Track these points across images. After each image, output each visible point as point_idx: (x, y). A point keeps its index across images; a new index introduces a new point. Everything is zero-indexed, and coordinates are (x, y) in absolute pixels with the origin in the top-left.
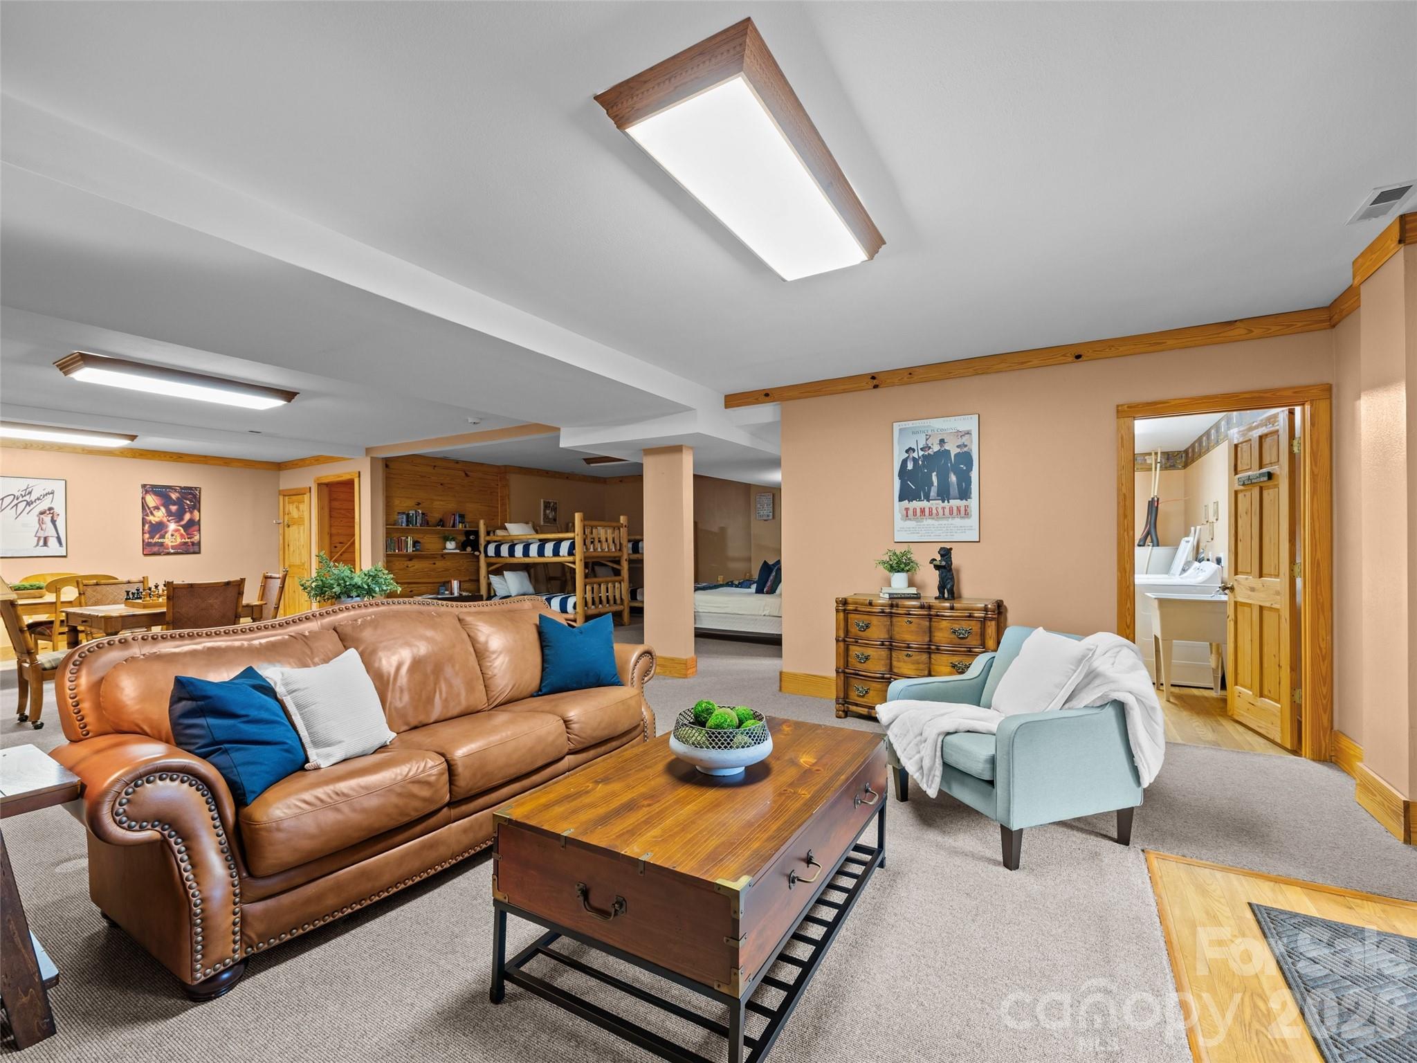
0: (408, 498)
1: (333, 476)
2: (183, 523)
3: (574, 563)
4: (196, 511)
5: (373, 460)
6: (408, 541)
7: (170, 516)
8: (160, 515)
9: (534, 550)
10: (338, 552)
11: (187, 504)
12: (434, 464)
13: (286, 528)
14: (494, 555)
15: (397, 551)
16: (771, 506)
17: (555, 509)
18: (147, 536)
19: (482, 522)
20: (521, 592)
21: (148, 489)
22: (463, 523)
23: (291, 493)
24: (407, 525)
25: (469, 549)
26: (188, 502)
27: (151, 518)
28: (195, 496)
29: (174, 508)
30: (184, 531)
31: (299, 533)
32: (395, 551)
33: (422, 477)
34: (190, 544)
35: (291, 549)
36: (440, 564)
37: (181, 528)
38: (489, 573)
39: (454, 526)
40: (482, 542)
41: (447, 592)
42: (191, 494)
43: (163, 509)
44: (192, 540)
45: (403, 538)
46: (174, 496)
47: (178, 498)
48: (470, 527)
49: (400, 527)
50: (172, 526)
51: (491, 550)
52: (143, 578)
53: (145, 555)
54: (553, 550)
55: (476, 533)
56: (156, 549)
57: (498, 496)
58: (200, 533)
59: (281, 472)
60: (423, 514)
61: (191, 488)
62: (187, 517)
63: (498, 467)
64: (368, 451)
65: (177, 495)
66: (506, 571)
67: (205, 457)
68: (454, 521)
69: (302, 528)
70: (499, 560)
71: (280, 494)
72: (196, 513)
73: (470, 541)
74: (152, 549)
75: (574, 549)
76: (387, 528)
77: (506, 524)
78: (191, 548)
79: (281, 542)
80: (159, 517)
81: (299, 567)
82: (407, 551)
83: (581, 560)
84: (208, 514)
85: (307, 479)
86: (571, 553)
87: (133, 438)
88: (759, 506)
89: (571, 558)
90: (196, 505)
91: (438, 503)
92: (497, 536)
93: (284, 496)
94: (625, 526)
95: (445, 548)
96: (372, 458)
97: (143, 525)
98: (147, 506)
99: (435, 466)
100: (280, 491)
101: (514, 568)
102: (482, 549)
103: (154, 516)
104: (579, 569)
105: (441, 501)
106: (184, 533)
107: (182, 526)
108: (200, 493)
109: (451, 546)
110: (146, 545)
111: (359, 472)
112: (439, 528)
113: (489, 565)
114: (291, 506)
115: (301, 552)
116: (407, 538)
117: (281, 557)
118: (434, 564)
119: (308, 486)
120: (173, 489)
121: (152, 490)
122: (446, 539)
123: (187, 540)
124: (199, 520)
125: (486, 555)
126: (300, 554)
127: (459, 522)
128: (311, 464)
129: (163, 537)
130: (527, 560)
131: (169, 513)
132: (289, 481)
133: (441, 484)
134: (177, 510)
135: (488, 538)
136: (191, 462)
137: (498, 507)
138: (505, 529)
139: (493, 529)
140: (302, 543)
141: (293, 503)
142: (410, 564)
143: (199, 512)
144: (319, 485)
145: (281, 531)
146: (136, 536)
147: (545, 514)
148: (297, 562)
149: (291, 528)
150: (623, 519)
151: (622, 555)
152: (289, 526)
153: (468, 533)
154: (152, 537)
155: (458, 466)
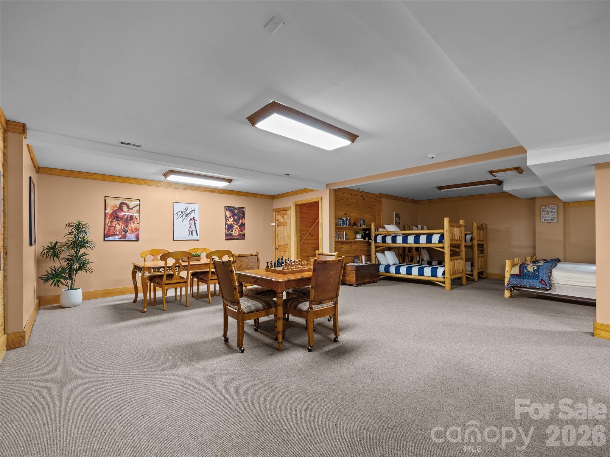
0: (341, 211)
1: (306, 200)
2: (239, 224)
3: (443, 248)
4: (243, 219)
5: (330, 190)
6: (343, 234)
7: (234, 221)
8: (231, 221)
9: (399, 240)
10: (303, 239)
11: (240, 215)
12: (352, 193)
13: (277, 227)
14: (381, 242)
15: (339, 239)
16: (556, 213)
17: (399, 218)
18: (226, 231)
19: (373, 224)
20: (394, 263)
21: (227, 208)
22: (364, 224)
23: (280, 210)
24: (343, 225)
25: (367, 239)
26: (241, 215)
27: (228, 222)
28: (243, 212)
29: (236, 217)
30: (240, 229)
31: (284, 229)
32: (338, 239)
33: (347, 200)
34: (241, 235)
35: (279, 237)
36: (354, 246)
37: (238, 227)
38: (376, 251)
39: (360, 226)
40: (373, 235)
41: (359, 262)
42: (242, 210)
43: (232, 218)
44: (242, 233)
45: (342, 232)
46: (236, 212)
47: (237, 213)
48: (366, 227)
49: (340, 226)
50: (236, 226)
51: (379, 239)
52: (257, 253)
53: (226, 240)
54: (426, 239)
55: (369, 230)
56: (230, 237)
57: (375, 210)
58: (245, 230)
59: (274, 200)
60: (349, 219)
61: (242, 208)
62: (241, 221)
63: (376, 195)
64: (327, 186)
65: (237, 211)
66: (386, 251)
67: (247, 193)
68: (361, 224)
69: (285, 227)
70: (385, 245)
71: (273, 211)
72: (244, 219)
73: (367, 234)
74: (229, 237)
75: (443, 239)
76: (336, 227)
77: (385, 225)
78: (242, 237)
79: (274, 234)
80: (231, 222)
81: (284, 246)
82: (343, 240)
83: (449, 246)
84: (248, 220)
85: (290, 203)
86: (440, 241)
87: (230, 181)
88: (543, 213)
89: (441, 245)
90: (244, 217)
91: (353, 214)
92: (380, 231)
93: (276, 211)
94: (464, 226)
95: (356, 238)
96: (330, 189)
97: (225, 226)
98: (227, 216)
99: (352, 194)
100: (273, 209)
101: (389, 249)
102: (373, 238)
103: (229, 221)
104: (447, 252)
105: (354, 213)
106: (239, 230)
107: (239, 226)
108: (245, 210)
109: (359, 236)
110: (226, 235)
111: (322, 197)
112: (355, 227)
113: (376, 247)
114: (279, 217)
115: (285, 239)
116: (343, 232)
117: (274, 241)
118: (351, 246)
119: (290, 206)
120: (235, 208)
121: (228, 209)
122: (357, 233)
123: (240, 233)
124: (245, 223)
125: (376, 242)
126: (285, 240)
127: (363, 224)
128: (292, 195)
129: (232, 231)
130: (394, 245)
131: (235, 220)
132: (279, 204)
133: (354, 204)
134: (237, 218)
135: (377, 233)
136: (242, 195)
137: (375, 216)
138: (384, 228)
139: (377, 228)
140: (286, 235)
141: (280, 215)
142: (343, 246)
143: (245, 219)
144: (296, 205)
145: (274, 229)
146: (222, 231)
147: (396, 220)
148: (283, 244)
149: (279, 227)
150: (461, 222)
151: (462, 244)
152: (278, 226)
153: (365, 230)
154: (228, 231)
155: (361, 194)
